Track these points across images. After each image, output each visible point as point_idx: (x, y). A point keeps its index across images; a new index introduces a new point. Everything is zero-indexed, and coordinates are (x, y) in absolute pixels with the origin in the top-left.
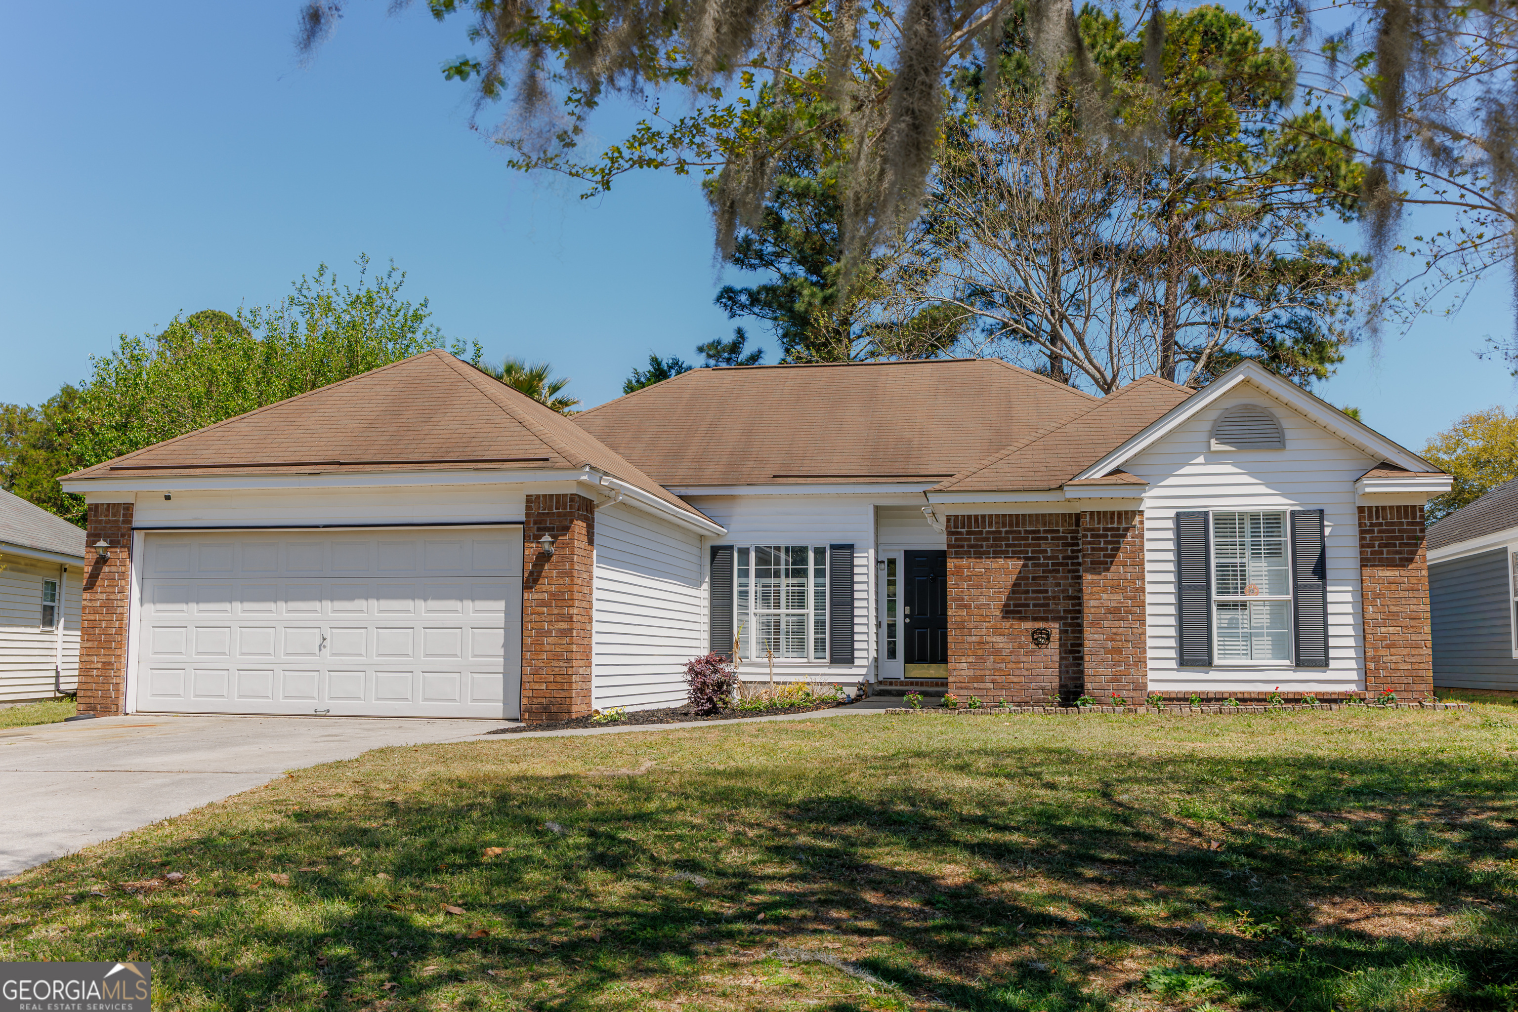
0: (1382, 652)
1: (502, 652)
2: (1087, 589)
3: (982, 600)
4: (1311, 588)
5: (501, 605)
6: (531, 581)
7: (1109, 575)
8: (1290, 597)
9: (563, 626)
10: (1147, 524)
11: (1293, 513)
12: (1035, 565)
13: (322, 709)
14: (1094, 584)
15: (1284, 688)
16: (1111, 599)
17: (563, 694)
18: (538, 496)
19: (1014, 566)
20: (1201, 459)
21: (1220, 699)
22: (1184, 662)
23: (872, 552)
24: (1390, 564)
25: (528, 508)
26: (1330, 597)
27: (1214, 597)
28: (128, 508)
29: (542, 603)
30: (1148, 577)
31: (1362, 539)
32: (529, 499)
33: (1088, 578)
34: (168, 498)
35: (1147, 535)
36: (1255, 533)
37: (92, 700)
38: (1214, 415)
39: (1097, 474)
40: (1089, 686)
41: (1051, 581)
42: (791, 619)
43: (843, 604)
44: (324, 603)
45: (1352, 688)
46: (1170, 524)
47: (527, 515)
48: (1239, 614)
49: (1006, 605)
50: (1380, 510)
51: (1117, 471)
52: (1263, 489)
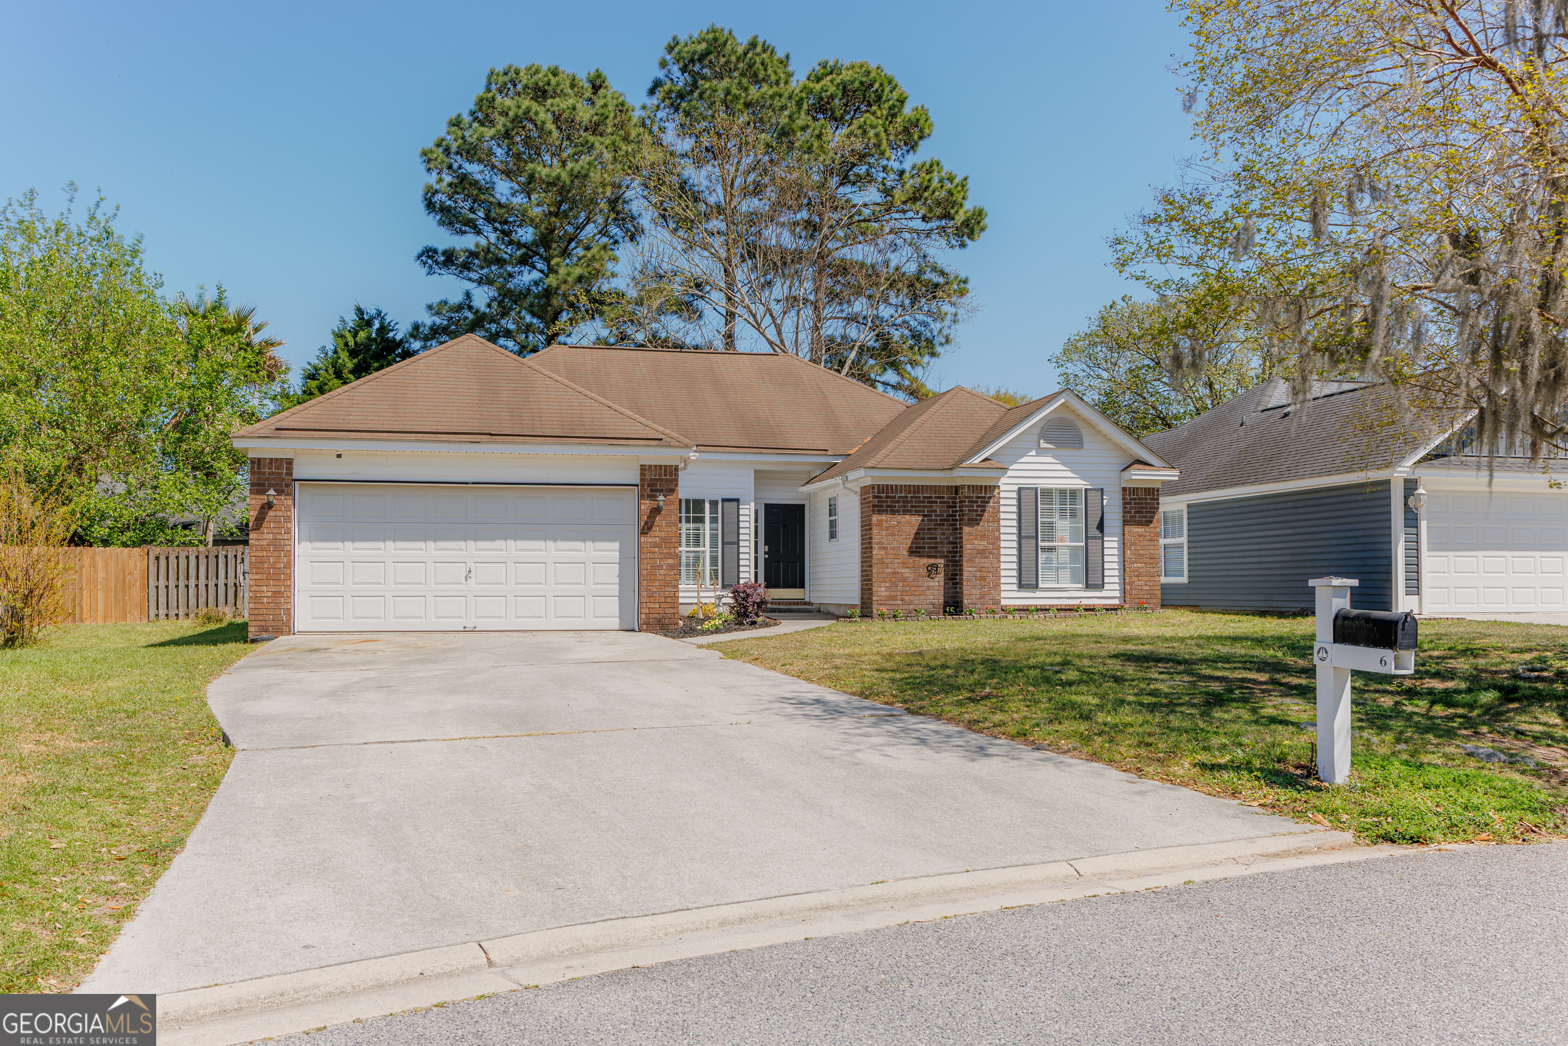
0: (1135, 579)
1: (617, 580)
2: (965, 537)
3: (895, 544)
4: (1095, 538)
5: (616, 545)
6: (646, 529)
7: (979, 528)
8: (1083, 544)
9: (671, 561)
10: (1002, 494)
11: (1086, 490)
12: (929, 520)
13: (470, 626)
14: (970, 534)
15: (1085, 602)
16: (981, 544)
17: (672, 611)
18: (650, 466)
19: (916, 520)
20: (1033, 453)
21: (1045, 610)
22: (1021, 586)
23: (753, 504)
24: (1140, 524)
25: (642, 474)
26: (1106, 545)
27: (1040, 544)
28: (290, 462)
29: (655, 545)
30: (1003, 530)
31: (1124, 508)
32: (643, 468)
33: (966, 529)
34: (339, 456)
35: (1002, 502)
36: (1062, 503)
37: (263, 623)
38: (1044, 422)
39: (977, 460)
40: (965, 601)
41: (939, 531)
42: (691, 555)
43: (731, 543)
44: (469, 543)
45: (1116, 602)
46: (1015, 495)
47: (642, 480)
48: (1053, 555)
49: (911, 548)
50: (1135, 490)
51: (986, 460)
52: (1070, 474)
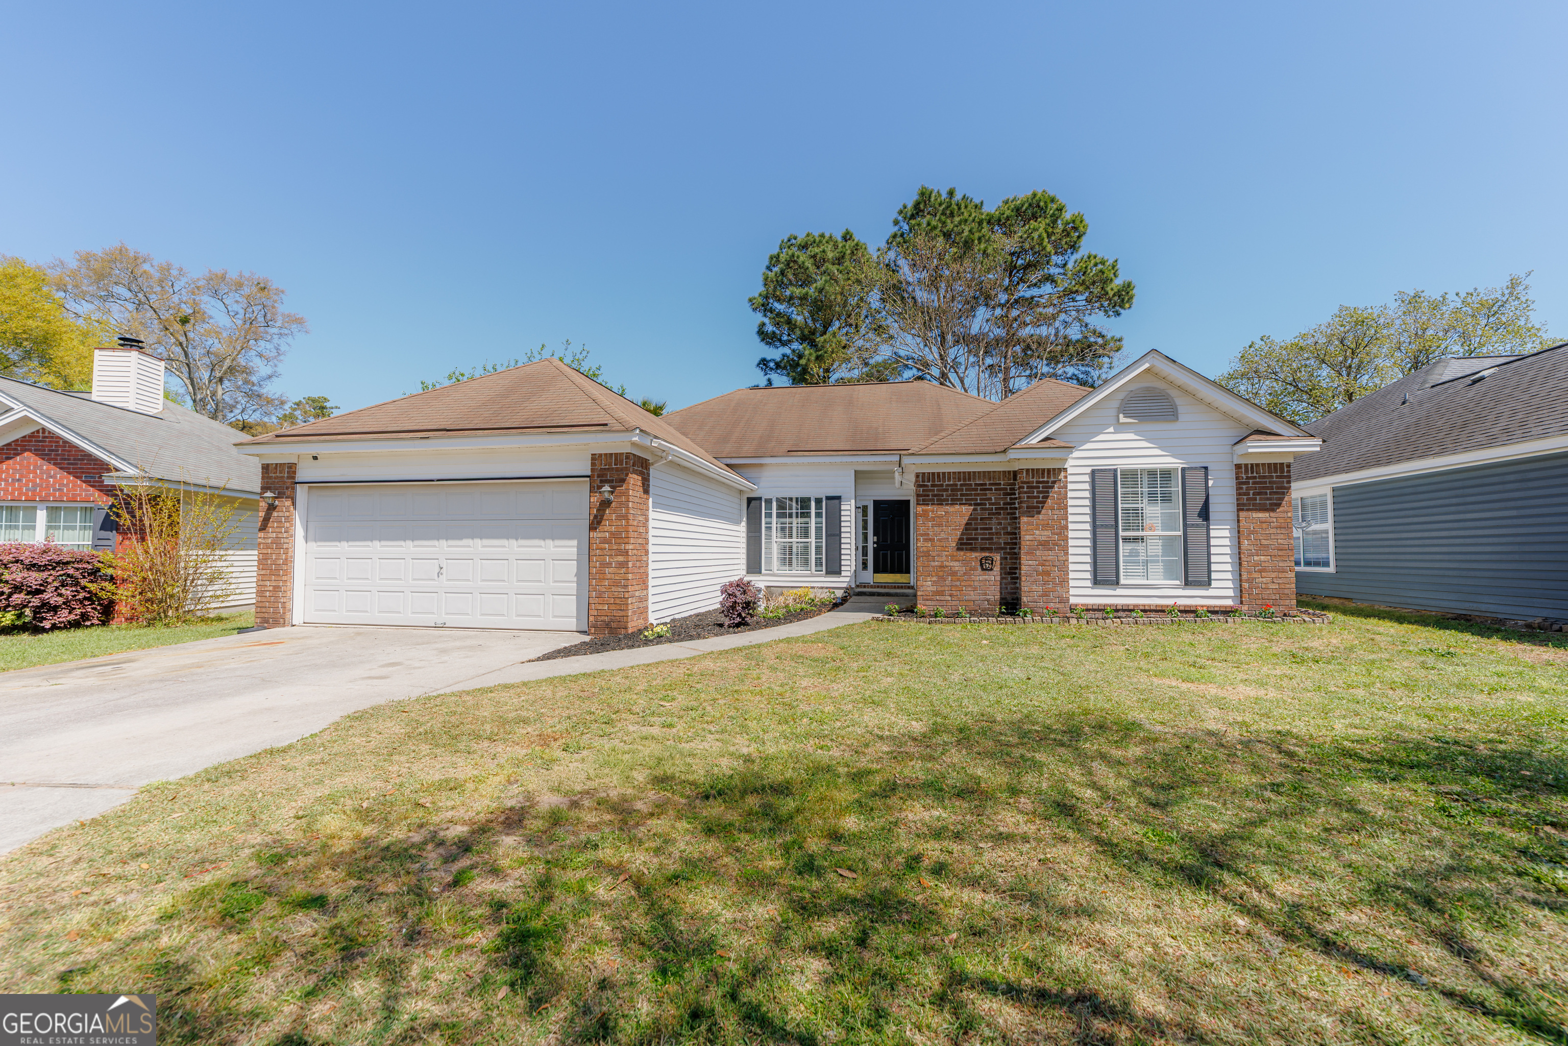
0: (1255, 575)
1: (575, 579)
2: (1023, 527)
3: (943, 535)
4: (1197, 526)
5: (575, 543)
6: (596, 523)
7: (1041, 517)
8: (1181, 533)
9: (621, 559)
10: (1070, 478)
11: (1183, 469)
12: (982, 509)
13: (440, 623)
14: (1028, 523)
15: (1182, 602)
16: (1043, 535)
17: (621, 613)
18: (601, 455)
19: (966, 511)
20: (1111, 429)
21: (1129, 610)
22: (1097, 582)
23: (853, 501)
24: (1263, 509)
25: (593, 464)
26: (1213, 533)
27: (1121, 533)
28: (292, 468)
29: (604, 541)
30: (1071, 518)
31: (1238, 489)
32: (594, 458)
33: (1024, 519)
34: (315, 458)
35: (1070, 486)
36: (1152, 485)
37: (266, 615)
38: (1122, 395)
39: (1034, 440)
40: (1024, 599)
41: (994, 521)
42: (800, 545)
43: (834, 535)
44: (441, 541)
45: (1229, 602)
46: (1087, 478)
47: (592, 470)
48: (1140, 547)
49: (960, 539)
50: (1254, 467)
51: (1046, 439)
52: (1158, 452)
